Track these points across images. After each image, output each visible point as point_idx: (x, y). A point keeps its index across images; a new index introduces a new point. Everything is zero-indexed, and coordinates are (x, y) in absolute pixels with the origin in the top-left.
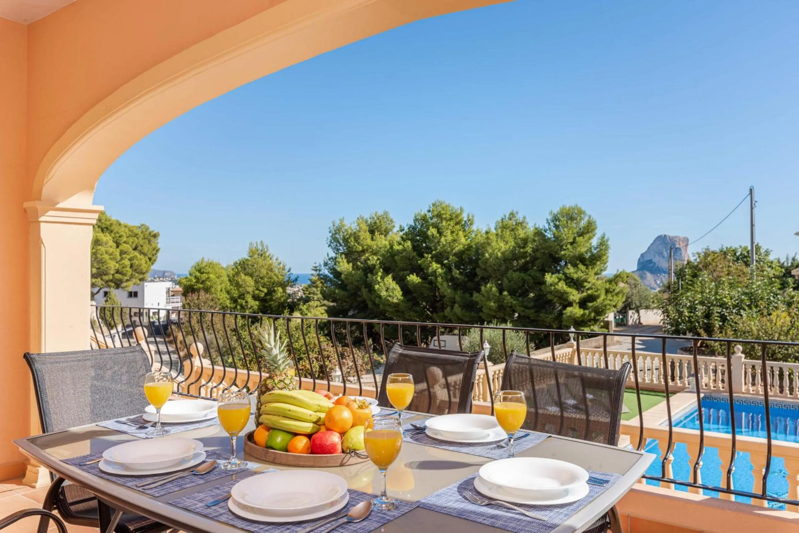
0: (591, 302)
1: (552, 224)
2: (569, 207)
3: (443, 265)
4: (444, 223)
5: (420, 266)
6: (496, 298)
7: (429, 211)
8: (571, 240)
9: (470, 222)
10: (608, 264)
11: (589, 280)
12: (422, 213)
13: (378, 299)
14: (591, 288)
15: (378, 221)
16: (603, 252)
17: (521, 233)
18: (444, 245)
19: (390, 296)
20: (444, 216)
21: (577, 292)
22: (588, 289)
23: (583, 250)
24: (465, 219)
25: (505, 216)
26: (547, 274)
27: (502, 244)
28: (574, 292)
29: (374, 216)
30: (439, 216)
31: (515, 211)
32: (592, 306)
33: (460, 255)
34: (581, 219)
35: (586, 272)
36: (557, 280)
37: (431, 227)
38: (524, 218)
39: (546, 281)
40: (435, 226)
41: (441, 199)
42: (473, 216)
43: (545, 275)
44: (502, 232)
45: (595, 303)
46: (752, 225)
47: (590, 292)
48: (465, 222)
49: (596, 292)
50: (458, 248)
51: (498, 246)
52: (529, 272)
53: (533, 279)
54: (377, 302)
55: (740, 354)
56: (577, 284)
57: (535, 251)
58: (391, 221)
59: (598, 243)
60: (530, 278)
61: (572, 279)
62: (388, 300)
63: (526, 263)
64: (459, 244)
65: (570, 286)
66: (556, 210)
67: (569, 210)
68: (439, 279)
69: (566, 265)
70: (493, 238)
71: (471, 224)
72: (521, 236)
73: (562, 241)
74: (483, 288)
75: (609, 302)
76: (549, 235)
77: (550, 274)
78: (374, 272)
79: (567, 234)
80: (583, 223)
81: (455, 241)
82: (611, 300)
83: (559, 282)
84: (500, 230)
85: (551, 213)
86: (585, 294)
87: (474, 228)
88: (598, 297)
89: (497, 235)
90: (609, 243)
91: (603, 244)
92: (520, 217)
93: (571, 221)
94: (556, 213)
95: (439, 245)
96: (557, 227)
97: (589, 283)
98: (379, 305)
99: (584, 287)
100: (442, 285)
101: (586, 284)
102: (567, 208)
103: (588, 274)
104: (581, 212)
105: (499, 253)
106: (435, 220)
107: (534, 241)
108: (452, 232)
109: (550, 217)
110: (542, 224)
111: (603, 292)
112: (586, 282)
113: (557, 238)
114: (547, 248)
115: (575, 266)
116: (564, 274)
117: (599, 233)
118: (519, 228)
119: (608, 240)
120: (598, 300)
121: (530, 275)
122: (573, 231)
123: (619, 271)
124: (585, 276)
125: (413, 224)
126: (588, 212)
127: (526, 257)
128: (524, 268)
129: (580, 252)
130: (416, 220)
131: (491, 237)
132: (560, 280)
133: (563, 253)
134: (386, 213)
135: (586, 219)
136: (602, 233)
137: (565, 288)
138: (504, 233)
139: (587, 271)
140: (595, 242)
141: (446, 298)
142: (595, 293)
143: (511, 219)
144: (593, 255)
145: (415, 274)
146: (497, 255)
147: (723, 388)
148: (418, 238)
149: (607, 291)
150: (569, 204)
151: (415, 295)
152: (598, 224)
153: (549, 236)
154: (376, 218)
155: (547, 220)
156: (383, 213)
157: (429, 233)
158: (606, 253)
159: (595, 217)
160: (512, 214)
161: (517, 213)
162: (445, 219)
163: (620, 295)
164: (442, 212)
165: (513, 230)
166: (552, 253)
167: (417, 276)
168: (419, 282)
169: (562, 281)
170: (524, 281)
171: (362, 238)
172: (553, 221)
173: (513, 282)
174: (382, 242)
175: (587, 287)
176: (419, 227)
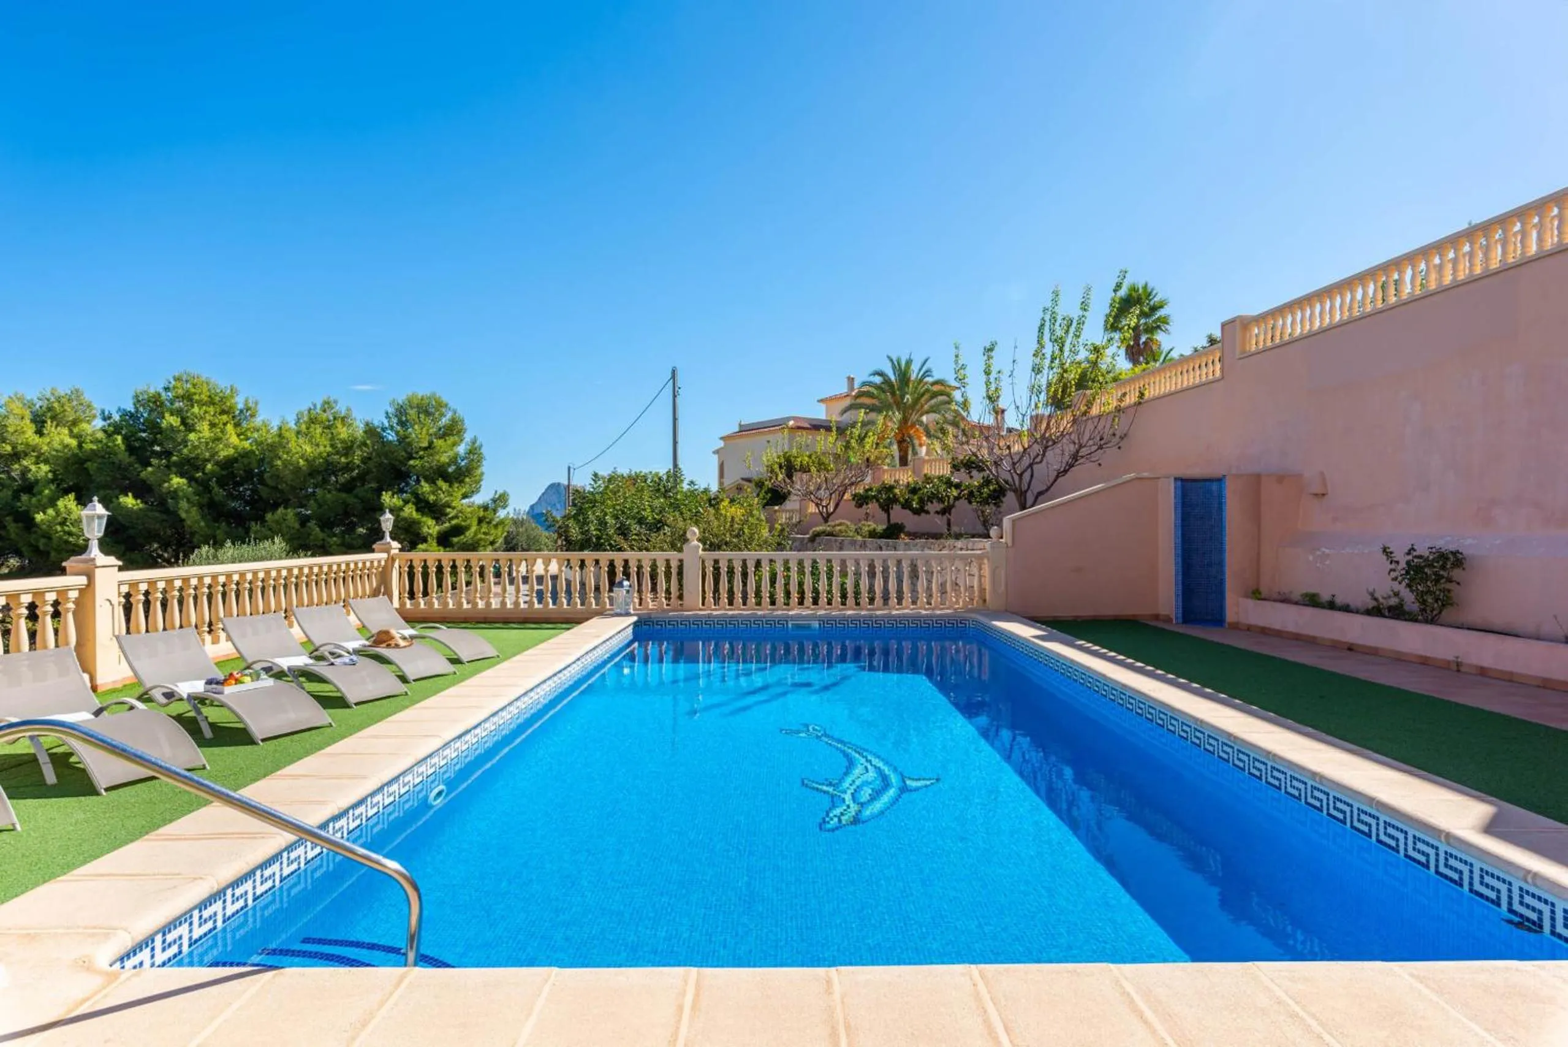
0: (455, 536)
1: (395, 420)
2: (423, 396)
3: (191, 479)
4: (196, 410)
5: (144, 482)
6: (293, 531)
7: (167, 389)
8: (425, 444)
9: (249, 412)
10: (482, 483)
11: (453, 504)
12: (152, 391)
13: (43, 541)
14: (456, 517)
15: (56, 405)
16: (475, 465)
17: (343, 433)
18: (195, 447)
19: (70, 534)
20: (196, 397)
21: (434, 522)
22: (453, 518)
23: (444, 459)
24: (240, 406)
25: (315, 406)
26: (384, 493)
27: (308, 449)
28: (431, 522)
29: (48, 395)
30: (188, 398)
31: (332, 399)
32: (458, 543)
33: (228, 464)
34: (442, 415)
35: (449, 492)
36: (401, 503)
37: (167, 415)
38: (349, 409)
39: (383, 504)
40: (178, 412)
41: (194, 371)
42: (256, 403)
43: (382, 495)
44: (308, 428)
45: (462, 537)
46: (675, 419)
47: (454, 522)
48: (241, 411)
49: (465, 521)
50: (224, 453)
51: (299, 449)
52: (355, 492)
53: (363, 502)
54: (42, 547)
55: (696, 542)
56: (436, 511)
57: (365, 460)
58: (89, 406)
59: (466, 449)
60: (355, 500)
61: (427, 502)
62: (67, 542)
63: (353, 479)
64: (227, 446)
65: (423, 514)
66: (401, 399)
67: (422, 400)
68: (184, 504)
69: (418, 481)
70: (291, 436)
71: (252, 416)
72: (342, 436)
73: (410, 444)
74: (269, 516)
75: (483, 536)
76: (391, 436)
77: (390, 493)
78: (35, 491)
79: (419, 435)
80: (444, 421)
81: (217, 439)
82: (485, 533)
83: (404, 506)
84: (304, 427)
85: (392, 404)
86: (447, 525)
87: (258, 421)
88: (467, 528)
89: (298, 433)
90: (483, 450)
91: (474, 451)
92: (341, 408)
93: (426, 415)
94: (401, 402)
95: (186, 446)
96: (402, 423)
97: (454, 508)
98: (48, 553)
99: (446, 515)
100: (187, 512)
101: (448, 510)
102: (420, 397)
103: (452, 495)
104: (440, 405)
105: (301, 460)
106: (178, 405)
107: (365, 444)
108: (213, 425)
109: (391, 410)
110: (379, 419)
111: (475, 522)
112: (449, 507)
113: (403, 440)
114: (386, 455)
115: (432, 481)
116: (416, 495)
117: (468, 437)
118: (339, 424)
119: (481, 446)
120: (467, 534)
121: (356, 497)
122: (428, 430)
123: (498, 493)
124: (447, 499)
125: (133, 410)
126: (452, 405)
127: (353, 470)
128: (348, 487)
129: (438, 461)
130: (137, 401)
131: (287, 435)
132: (406, 502)
133: (412, 462)
134: (77, 393)
135: (449, 415)
136: (473, 437)
137: (415, 515)
138: (312, 430)
139: (451, 490)
140: (461, 449)
141: (197, 536)
142: (463, 523)
143: (325, 411)
144: (459, 468)
145: (130, 494)
146: (298, 463)
147: (667, 605)
148: (144, 435)
149: (480, 521)
150: (422, 390)
151: (131, 532)
152: (467, 424)
153: (390, 438)
154: (53, 399)
155: (387, 413)
156: (69, 392)
157: (164, 424)
158: (479, 466)
159: (461, 413)
160: (327, 403)
161: (336, 402)
162: (198, 402)
163: (500, 528)
164: (193, 390)
165: (329, 427)
166: (393, 462)
167: (136, 497)
168: (140, 509)
169: (410, 505)
170: (345, 504)
171: (11, 429)
172: (396, 416)
173: (326, 507)
174: (59, 438)
175: (450, 516)
176: (145, 415)
